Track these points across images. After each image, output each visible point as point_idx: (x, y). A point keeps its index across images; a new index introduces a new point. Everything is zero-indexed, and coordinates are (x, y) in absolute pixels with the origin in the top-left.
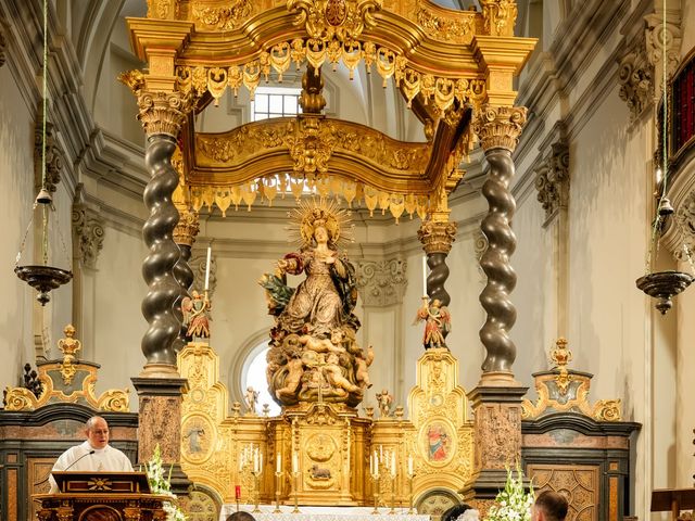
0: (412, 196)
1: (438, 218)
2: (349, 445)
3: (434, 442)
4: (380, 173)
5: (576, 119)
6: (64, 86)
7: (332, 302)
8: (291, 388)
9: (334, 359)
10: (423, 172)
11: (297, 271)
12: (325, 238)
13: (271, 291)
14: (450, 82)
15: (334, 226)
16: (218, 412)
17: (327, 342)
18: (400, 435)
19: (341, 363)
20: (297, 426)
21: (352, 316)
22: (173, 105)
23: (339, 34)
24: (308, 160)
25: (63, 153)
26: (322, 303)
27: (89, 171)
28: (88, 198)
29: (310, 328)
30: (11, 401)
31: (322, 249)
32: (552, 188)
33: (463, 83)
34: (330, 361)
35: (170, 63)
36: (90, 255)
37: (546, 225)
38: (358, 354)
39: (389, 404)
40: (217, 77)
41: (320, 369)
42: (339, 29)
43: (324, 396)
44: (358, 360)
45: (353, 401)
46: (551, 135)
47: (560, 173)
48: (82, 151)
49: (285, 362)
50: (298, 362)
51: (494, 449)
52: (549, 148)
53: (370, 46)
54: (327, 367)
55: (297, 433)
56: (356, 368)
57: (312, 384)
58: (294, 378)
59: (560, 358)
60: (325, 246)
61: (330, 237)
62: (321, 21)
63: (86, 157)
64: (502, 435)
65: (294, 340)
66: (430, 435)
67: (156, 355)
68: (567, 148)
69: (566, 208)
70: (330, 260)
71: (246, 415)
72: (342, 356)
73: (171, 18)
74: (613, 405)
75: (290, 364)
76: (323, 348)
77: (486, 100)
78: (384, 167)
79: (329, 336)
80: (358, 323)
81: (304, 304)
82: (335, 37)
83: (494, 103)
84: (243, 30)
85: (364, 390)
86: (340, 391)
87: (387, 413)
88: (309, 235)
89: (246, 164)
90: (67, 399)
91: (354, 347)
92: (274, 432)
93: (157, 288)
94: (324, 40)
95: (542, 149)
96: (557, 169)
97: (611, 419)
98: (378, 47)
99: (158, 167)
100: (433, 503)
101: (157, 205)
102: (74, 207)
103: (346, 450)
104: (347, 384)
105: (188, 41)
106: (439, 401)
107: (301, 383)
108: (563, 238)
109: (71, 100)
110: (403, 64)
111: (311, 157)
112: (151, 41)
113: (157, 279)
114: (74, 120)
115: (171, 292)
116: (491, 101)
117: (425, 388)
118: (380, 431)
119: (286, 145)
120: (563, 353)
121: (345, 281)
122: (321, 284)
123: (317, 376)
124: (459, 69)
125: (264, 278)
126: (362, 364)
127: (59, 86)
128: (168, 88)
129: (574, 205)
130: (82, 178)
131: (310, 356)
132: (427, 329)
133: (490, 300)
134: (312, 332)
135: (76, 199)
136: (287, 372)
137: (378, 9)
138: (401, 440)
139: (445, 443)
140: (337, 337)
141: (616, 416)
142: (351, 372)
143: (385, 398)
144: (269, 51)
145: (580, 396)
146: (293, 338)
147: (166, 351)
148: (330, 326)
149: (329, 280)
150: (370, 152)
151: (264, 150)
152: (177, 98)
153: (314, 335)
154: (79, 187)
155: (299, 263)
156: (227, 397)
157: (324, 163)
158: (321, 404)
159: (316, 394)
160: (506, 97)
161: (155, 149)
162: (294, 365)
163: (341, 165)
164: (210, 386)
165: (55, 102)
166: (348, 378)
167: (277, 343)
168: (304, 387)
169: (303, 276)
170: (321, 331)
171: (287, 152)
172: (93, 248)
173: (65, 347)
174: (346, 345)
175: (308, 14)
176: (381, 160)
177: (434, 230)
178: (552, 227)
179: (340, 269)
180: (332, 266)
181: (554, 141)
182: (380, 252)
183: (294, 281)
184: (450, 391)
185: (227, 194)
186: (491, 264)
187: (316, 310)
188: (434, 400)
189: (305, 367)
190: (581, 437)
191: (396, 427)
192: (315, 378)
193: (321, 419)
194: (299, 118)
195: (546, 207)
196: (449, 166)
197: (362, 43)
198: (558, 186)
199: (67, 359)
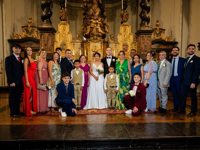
2: (103, 48)
3: (124, 47)
7: (98, 10)
8: (88, 33)
9: (99, 25)
11: (89, 3)
13: (84, 9)
16: (69, 40)
17: (97, 21)
19: (100, 26)
20: (89, 43)
21: (104, 15)
26: (96, 11)
29: (93, 17)
30: (15, 37)
34: (98, 26)
41: (95, 28)
43: (96, 35)
44: (105, 26)
45: (104, 36)
49: (86, 26)
50: (90, 26)
51: (144, 49)
54: (97, 27)
55: (89, 45)
56: (104, 28)
57: (93, 32)
59: (157, 25)
64: (146, 44)
65: (88, 21)
66: (123, 45)
67: (45, 21)
71: (77, 40)
72: (101, 25)
74: (170, 37)
76: (96, 23)
79: (97, 19)
81: (91, 11)
85: (107, 34)
86: (100, 34)
87: (112, 40)
90: (30, 36)
91: (104, 23)
92: (84, 45)
97: (170, 41)
103: (102, 49)
104: (102, 32)
106: (126, 37)
107: (90, 32)
117: (122, 33)
120: (158, 24)
121: (102, 6)
122: (96, 6)
123: (94, 30)
126: (106, 27)
131: (93, 25)
132: (123, 18)
134: (93, 18)
136: (87, 29)
139: (127, 47)
140: (100, 19)
141: (171, 40)
142: (103, 29)
143: (112, 36)
145: (162, 35)
146: (88, 20)
147: (48, 20)
148: (98, 17)
149: (98, 5)
156: (71, 36)
158: (95, 37)
159: (94, 35)
162: (88, 27)
164: (67, 33)
167: (85, 22)
170: (96, 18)
173: (29, 22)
174: (102, 22)
179: (101, 2)
184: (129, 34)
187: (94, 13)
188: (124, 36)
189: (91, 28)
190: (162, 46)
193: (95, 41)
199: (29, 25)
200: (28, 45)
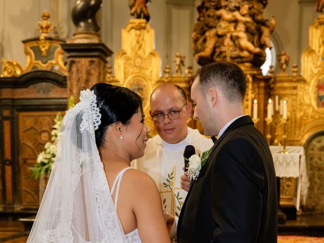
3: (322, 93)
8: (207, 52)
9: (241, 27)
16: (153, 74)
17: (236, 13)
18: (295, 88)
19: (247, 30)
34: (238, 29)
38: (263, 23)
39: (287, 62)
43: (234, 58)
44: (264, 28)
45: (258, 61)
49: (204, 32)
50: (214, 31)
54: (234, 34)
57: (223, 49)
58: (210, 44)
65: (212, 14)
66: (319, 87)
67: (82, 24)
71: (175, 76)
75: (207, 34)
76: (233, 19)
79: (238, 8)
86: (245, 54)
91: (259, 17)
100: (319, 142)
104: (252, 48)
107: (215, 48)
117: (316, 48)
118: (279, 85)
123: (227, 41)
126: (266, 31)
134: (226, 6)
136: (205, 40)
138: (294, 92)
140: (245, 9)
142: (256, 38)
143: (283, 57)
147: (90, 21)
148: (240, 0)
153: (227, 9)
156: (160, 62)
162: (210, 34)
164: (147, 53)
166: (253, 43)
168: (218, 51)
170: (233, 5)
173: (42, 28)
174: (252, 16)
189: (218, 36)
191: (291, 81)
192: (226, 44)
199: (43, 36)
200: (39, 92)
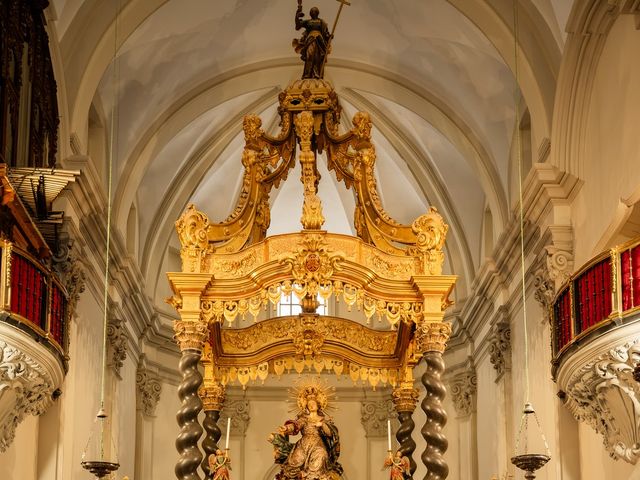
0: (385, 370)
1: (406, 386)
4: (360, 354)
5: (514, 305)
6: (130, 289)
7: (320, 454)
10: (392, 353)
11: (295, 433)
12: (315, 408)
13: (277, 446)
14: (397, 305)
15: (322, 399)
21: (337, 464)
22: (199, 329)
23: (316, 277)
24: (307, 346)
25: (129, 337)
26: (313, 456)
27: (150, 343)
28: (149, 363)
29: (304, 475)
31: (313, 416)
32: (500, 355)
33: (407, 306)
35: (197, 300)
36: (150, 406)
37: (497, 381)
40: (231, 308)
42: (316, 274)
46: (497, 316)
47: (503, 344)
48: (145, 330)
52: (496, 326)
53: (338, 283)
60: (315, 414)
61: (319, 407)
62: (303, 269)
63: (148, 334)
68: (508, 325)
69: (509, 370)
70: (319, 424)
73: (198, 271)
77: (422, 319)
78: (364, 350)
80: (341, 469)
81: (300, 457)
82: (313, 279)
83: (428, 320)
84: (248, 276)
88: (304, 405)
89: (261, 351)
93: (186, 456)
94: (306, 281)
95: (492, 324)
96: (502, 341)
98: (344, 284)
99: (188, 372)
101: (187, 398)
102: (138, 371)
105: (209, 285)
108: (508, 392)
109: (136, 298)
110: (362, 295)
111: (309, 344)
112: (184, 287)
113: (186, 450)
114: (139, 310)
115: (196, 459)
116: (426, 318)
119: (290, 336)
121: (331, 439)
122: (312, 441)
124: (404, 296)
125: (272, 437)
127: (126, 290)
128: (195, 318)
129: (514, 369)
130: (146, 349)
132: (392, 474)
133: (428, 459)
135: (139, 365)
137: (342, 260)
144: (267, 289)
148: (319, 473)
149: (319, 438)
150: (352, 340)
151: (274, 340)
152: (201, 324)
154: (142, 356)
155: (296, 428)
157: (319, 348)
160: (436, 315)
161: (186, 359)
163: (330, 349)
165: (124, 302)
169: (299, 436)
170: (312, 477)
171: (291, 341)
172: (152, 401)
175: (293, 265)
176: (362, 344)
177: (402, 395)
178: (501, 383)
179: (327, 430)
180: (321, 428)
181: (499, 321)
182: (379, 394)
183: (293, 439)
185: (246, 372)
186: (429, 433)
187: (308, 462)
194: (300, 316)
195: (496, 368)
196: (409, 352)
197: (333, 282)
198: (503, 353)
